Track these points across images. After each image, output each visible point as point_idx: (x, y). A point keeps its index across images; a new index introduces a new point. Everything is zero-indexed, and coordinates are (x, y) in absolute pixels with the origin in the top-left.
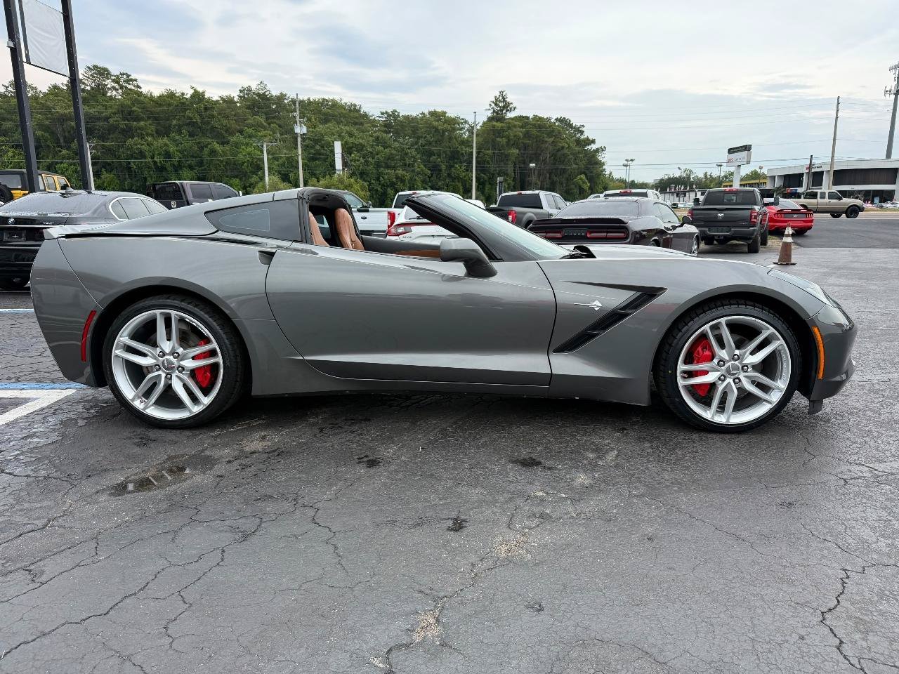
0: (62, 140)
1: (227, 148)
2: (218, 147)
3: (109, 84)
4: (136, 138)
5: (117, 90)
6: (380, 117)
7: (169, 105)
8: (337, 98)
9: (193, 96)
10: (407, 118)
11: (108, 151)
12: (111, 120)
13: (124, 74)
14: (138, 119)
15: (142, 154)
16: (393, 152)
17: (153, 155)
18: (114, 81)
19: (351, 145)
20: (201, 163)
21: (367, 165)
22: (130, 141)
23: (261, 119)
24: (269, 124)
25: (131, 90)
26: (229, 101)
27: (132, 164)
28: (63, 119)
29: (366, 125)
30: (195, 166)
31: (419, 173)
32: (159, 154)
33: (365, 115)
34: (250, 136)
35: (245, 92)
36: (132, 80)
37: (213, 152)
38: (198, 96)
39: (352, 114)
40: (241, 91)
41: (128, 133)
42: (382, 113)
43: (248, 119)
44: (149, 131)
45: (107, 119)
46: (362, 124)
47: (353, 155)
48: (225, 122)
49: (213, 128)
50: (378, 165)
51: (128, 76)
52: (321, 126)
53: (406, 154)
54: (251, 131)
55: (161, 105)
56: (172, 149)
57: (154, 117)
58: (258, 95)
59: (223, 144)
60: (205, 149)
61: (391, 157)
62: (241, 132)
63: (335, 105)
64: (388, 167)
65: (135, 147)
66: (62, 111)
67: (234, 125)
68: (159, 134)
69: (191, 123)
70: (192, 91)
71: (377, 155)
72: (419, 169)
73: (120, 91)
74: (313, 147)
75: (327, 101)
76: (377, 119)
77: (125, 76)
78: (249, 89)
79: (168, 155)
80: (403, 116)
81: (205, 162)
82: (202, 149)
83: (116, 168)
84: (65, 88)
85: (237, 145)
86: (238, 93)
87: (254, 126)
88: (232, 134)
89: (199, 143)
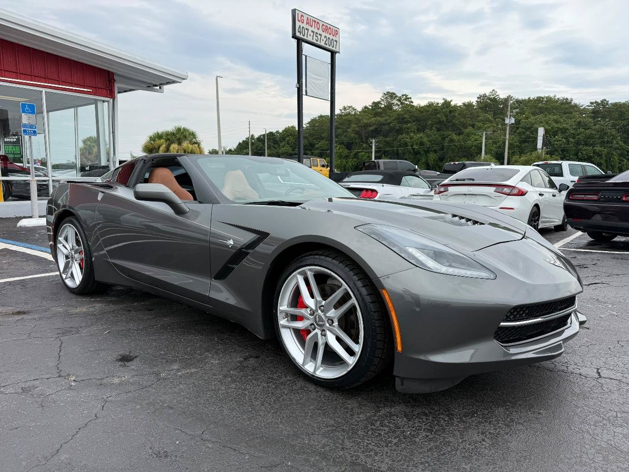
0: (364, 138)
1: (461, 137)
2: (455, 137)
3: (395, 102)
4: (404, 135)
5: (399, 105)
6: (589, 106)
7: (428, 111)
8: (552, 95)
9: (443, 104)
10: (615, 105)
11: (388, 144)
12: (391, 125)
13: (404, 95)
14: (407, 122)
15: (406, 144)
16: (594, 132)
17: (413, 144)
18: (398, 100)
19: (556, 129)
20: (442, 148)
21: (568, 144)
22: (400, 137)
23: (490, 116)
24: (495, 119)
25: (407, 104)
26: (468, 106)
27: (400, 150)
28: (366, 126)
29: (574, 113)
30: (439, 150)
31: (616, 149)
32: (417, 144)
33: (576, 106)
34: (479, 128)
35: (482, 98)
36: (408, 98)
37: (452, 141)
38: (447, 104)
39: (563, 106)
40: (478, 98)
41: (400, 131)
42: (592, 103)
43: (480, 116)
44: (413, 130)
45: (389, 124)
46: (571, 113)
47: (556, 137)
48: (462, 120)
49: (454, 125)
50: (578, 143)
51: (406, 96)
52: (533, 117)
53: (606, 134)
54: (480, 124)
55: (422, 112)
56: (425, 140)
57: (417, 120)
58: (490, 99)
59: (459, 134)
60: (446, 139)
61: (591, 137)
62: (473, 126)
63: (549, 100)
64: (586, 145)
65: (403, 140)
66: (365, 121)
67: (469, 121)
68: (419, 130)
69: (440, 122)
70: (443, 101)
71: (578, 135)
72: (617, 146)
73: (400, 106)
74: (524, 133)
75: (543, 98)
76: (587, 107)
77: (404, 97)
78: (485, 96)
79: (422, 144)
80: (611, 104)
81: (445, 147)
82: (444, 139)
83: (391, 154)
84: (370, 108)
85: (468, 135)
86: (476, 99)
87: (483, 121)
88: (466, 128)
89: (443, 135)
